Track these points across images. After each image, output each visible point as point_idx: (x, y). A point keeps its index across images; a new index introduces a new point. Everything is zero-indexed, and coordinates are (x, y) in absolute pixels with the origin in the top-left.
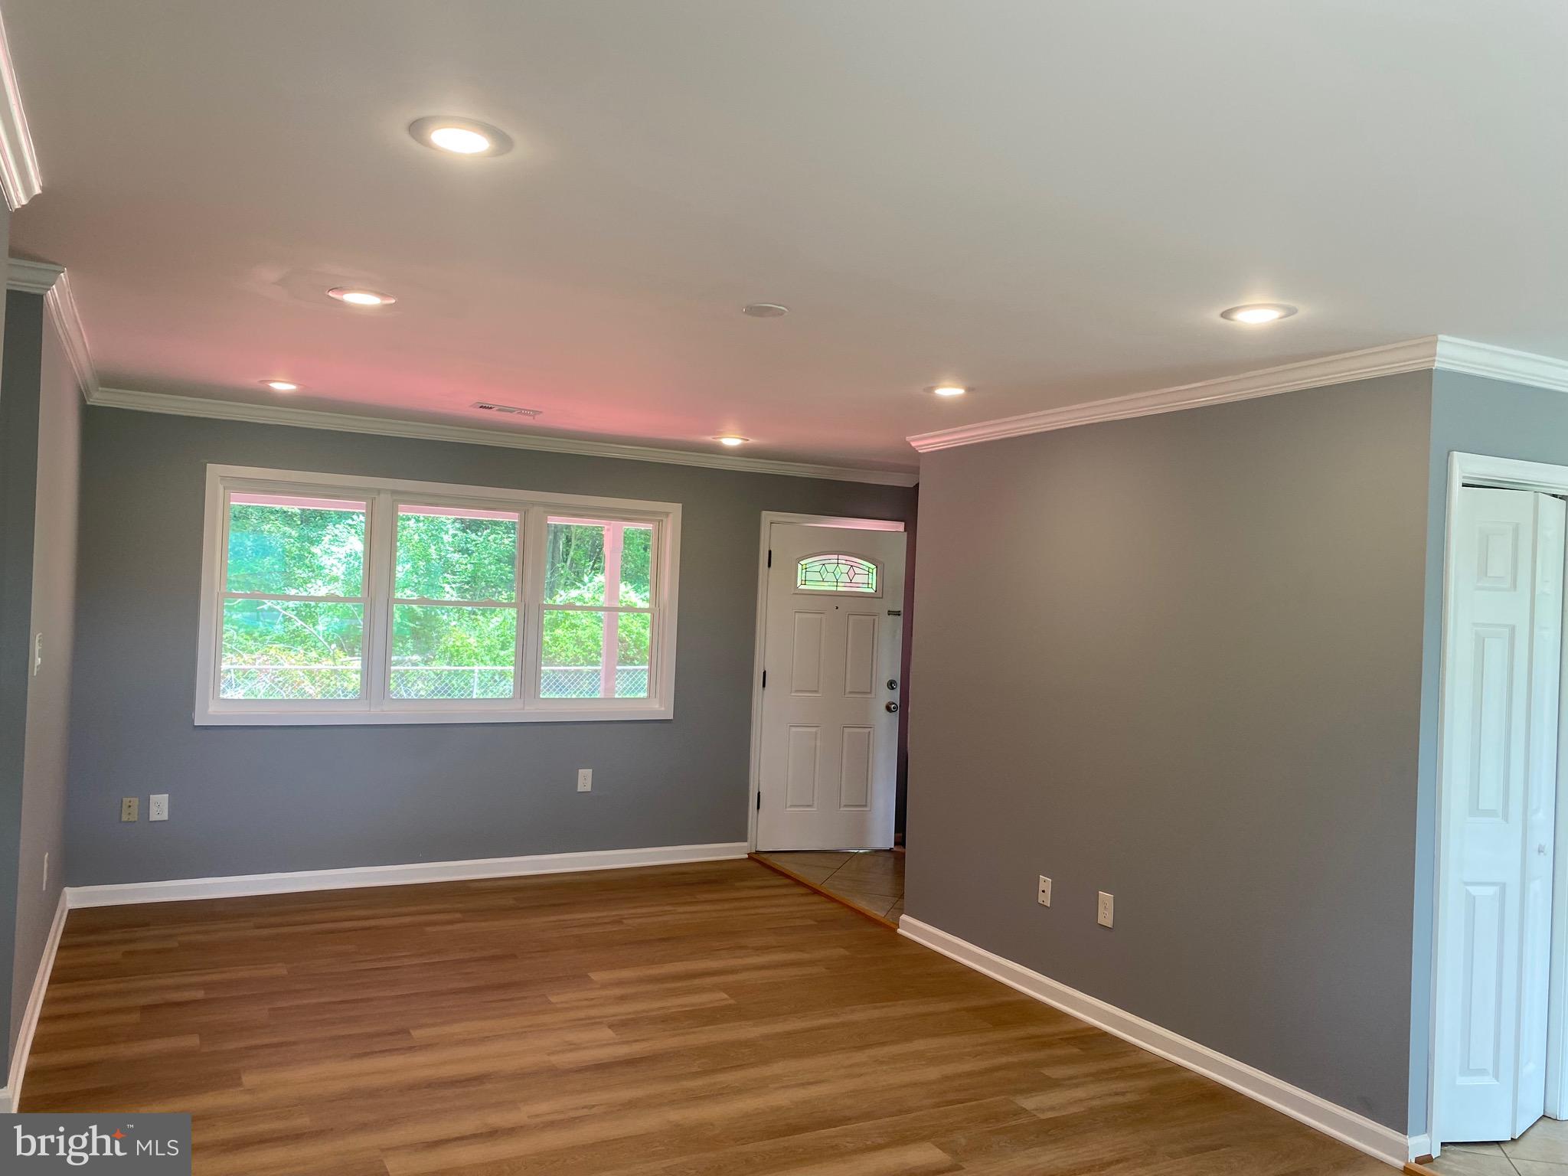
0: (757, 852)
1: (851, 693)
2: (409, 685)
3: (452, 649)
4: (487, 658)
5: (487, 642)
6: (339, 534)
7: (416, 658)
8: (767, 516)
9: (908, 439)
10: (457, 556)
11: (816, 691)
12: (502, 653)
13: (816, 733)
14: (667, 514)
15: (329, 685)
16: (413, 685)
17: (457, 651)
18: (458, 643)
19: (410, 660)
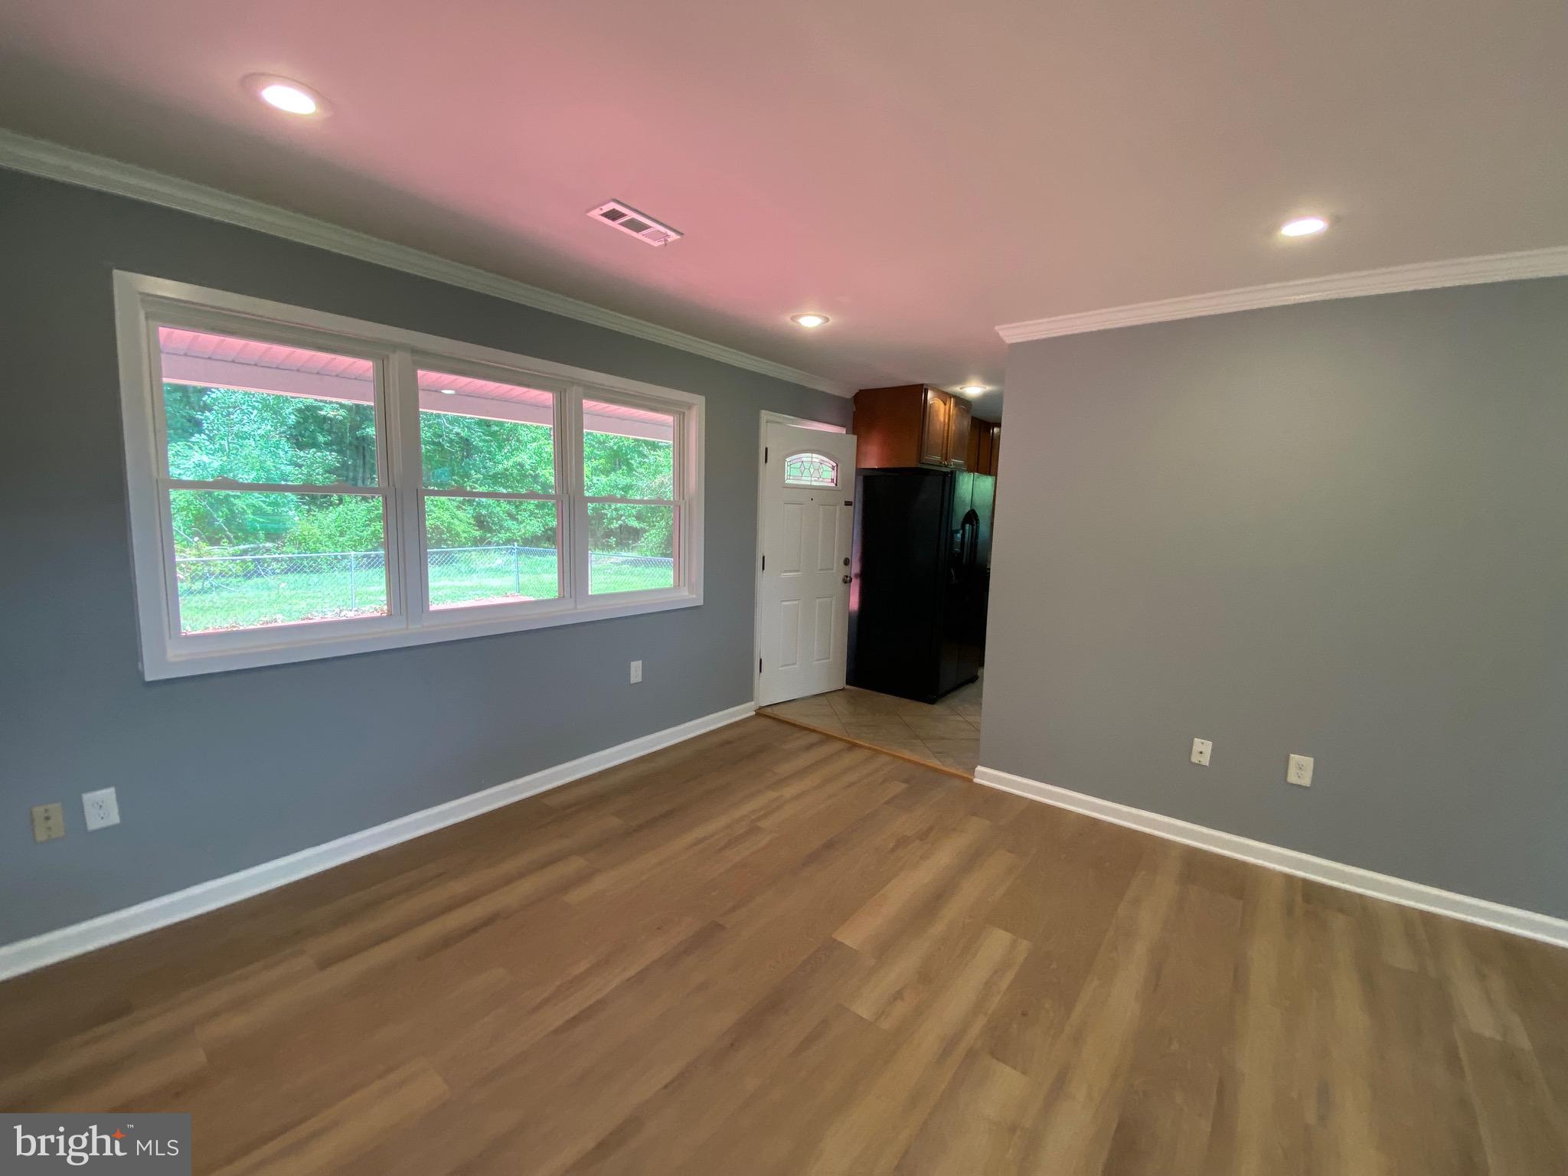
0: (761, 708)
1: (820, 570)
2: (266, 565)
3: (300, 538)
4: (329, 543)
5: (327, 532)
6: (182, 450)
7: (269, 545)
8: (765, 415)
9: (996, 328)
10: (290, 468)
11: (798, 571)
12: (341, 539)
13: (798, 604)
14: (690, 406)
15: (197, 570)
16: (268, 566)
17: (305, 539)
18: (306, 533)
19: (264, 547)
